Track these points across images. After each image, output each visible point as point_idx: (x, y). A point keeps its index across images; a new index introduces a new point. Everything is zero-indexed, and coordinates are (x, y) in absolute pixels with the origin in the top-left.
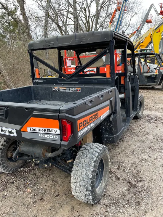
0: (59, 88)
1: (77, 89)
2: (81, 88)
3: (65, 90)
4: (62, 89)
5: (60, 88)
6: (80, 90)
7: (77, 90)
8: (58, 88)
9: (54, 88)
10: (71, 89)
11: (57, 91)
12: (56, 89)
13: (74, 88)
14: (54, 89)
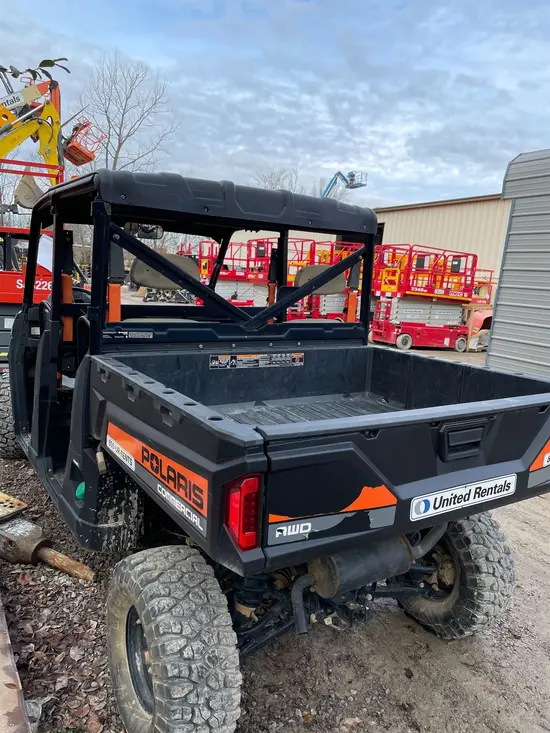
0: (235, 358)
1: (294, 355)
2: (305, 352)
3: (257, 361)
4: (245, 360)
5: (239, 357)
6: (301, 360)
7: (294, 360)
8: (232, 358)
9: (217, 359)
10: (276, 357)
11: (228, 367)
12: (224, 359)
13: (286, 353)
14: (215, 363)
